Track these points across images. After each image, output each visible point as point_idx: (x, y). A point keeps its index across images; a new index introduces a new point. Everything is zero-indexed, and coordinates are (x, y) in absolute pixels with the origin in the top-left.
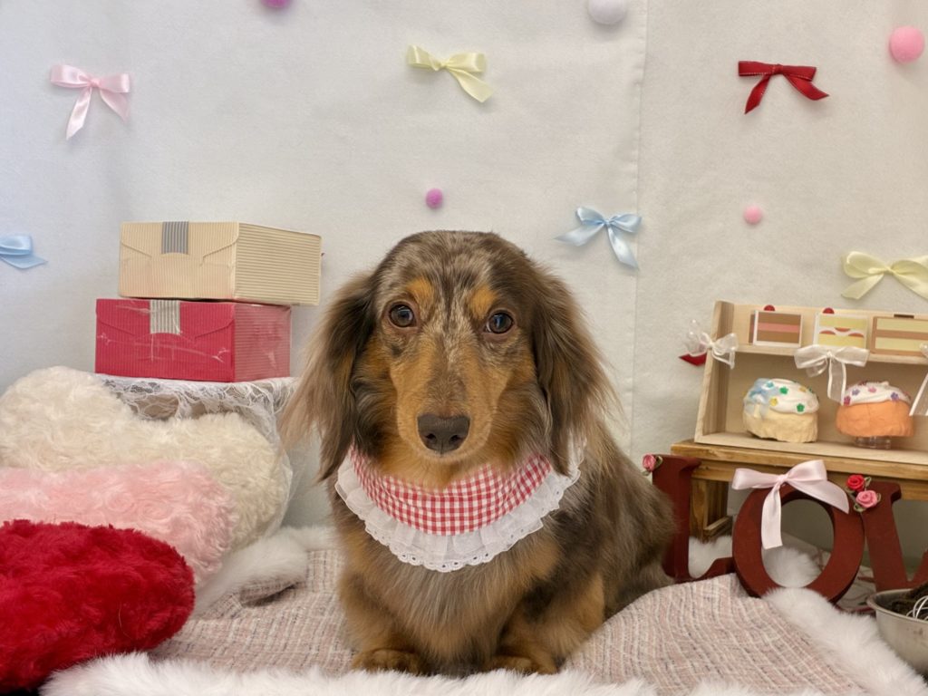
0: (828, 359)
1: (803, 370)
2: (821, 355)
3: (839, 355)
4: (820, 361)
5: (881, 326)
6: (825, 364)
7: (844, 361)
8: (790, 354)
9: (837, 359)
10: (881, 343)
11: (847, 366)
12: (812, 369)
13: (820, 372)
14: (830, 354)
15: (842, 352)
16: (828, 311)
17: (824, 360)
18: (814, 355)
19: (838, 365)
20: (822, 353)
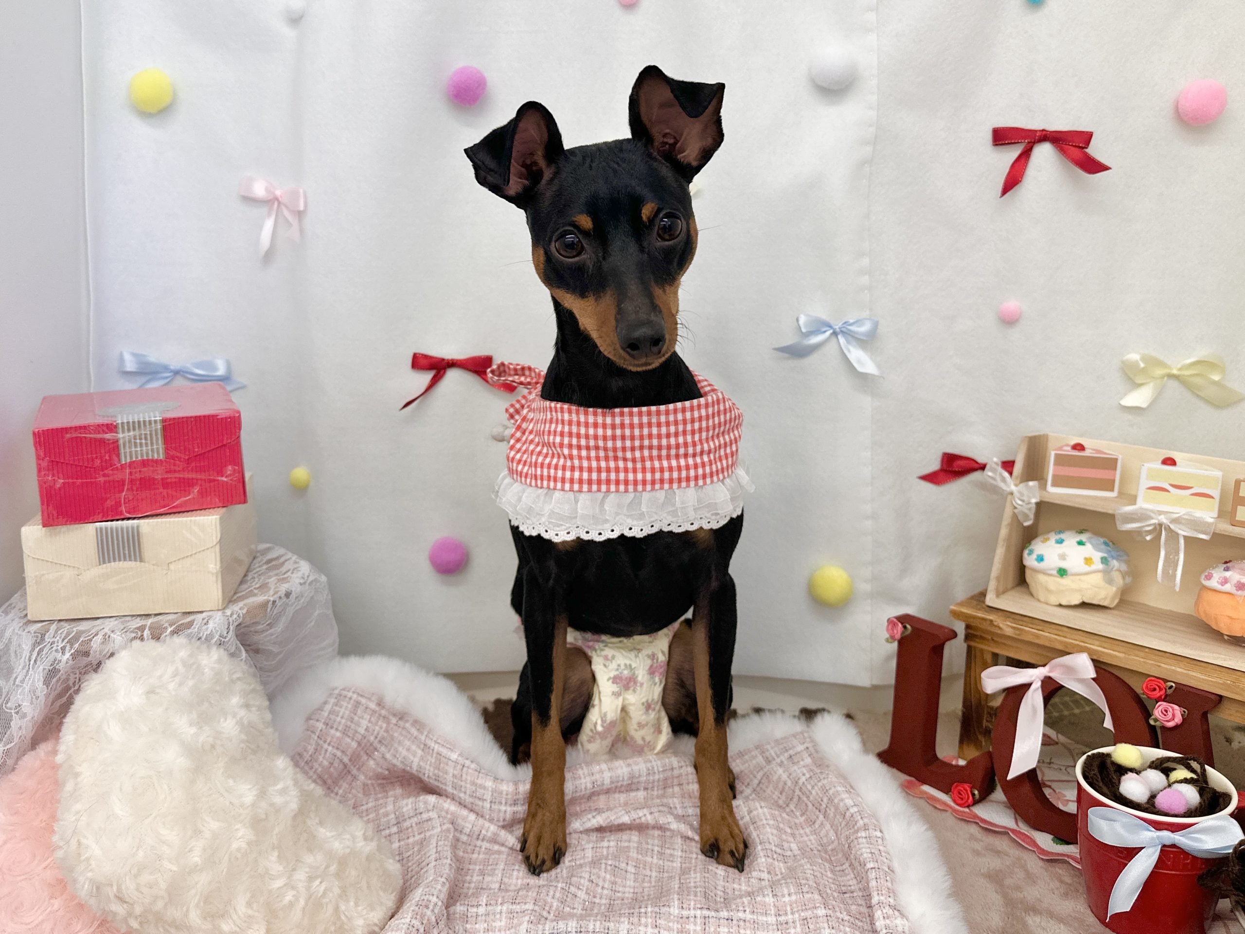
0: (1161, 525)
1: (1129, 533)
2: (1150, 518)
3: (1176, 521)
6: (1155, 529)
7: (1183, 532)
8: (1110, 512)
9: (1172, 527)
11: (1185, 537)
12: (1139, 532)
13: (1148, 538)
14: (1163, 519)
15: (1180, 517)
16: (1169, 462)
17: (1155, 524)
18: (1142, 517)
19: (1173, 536)
20: (1152, 515)
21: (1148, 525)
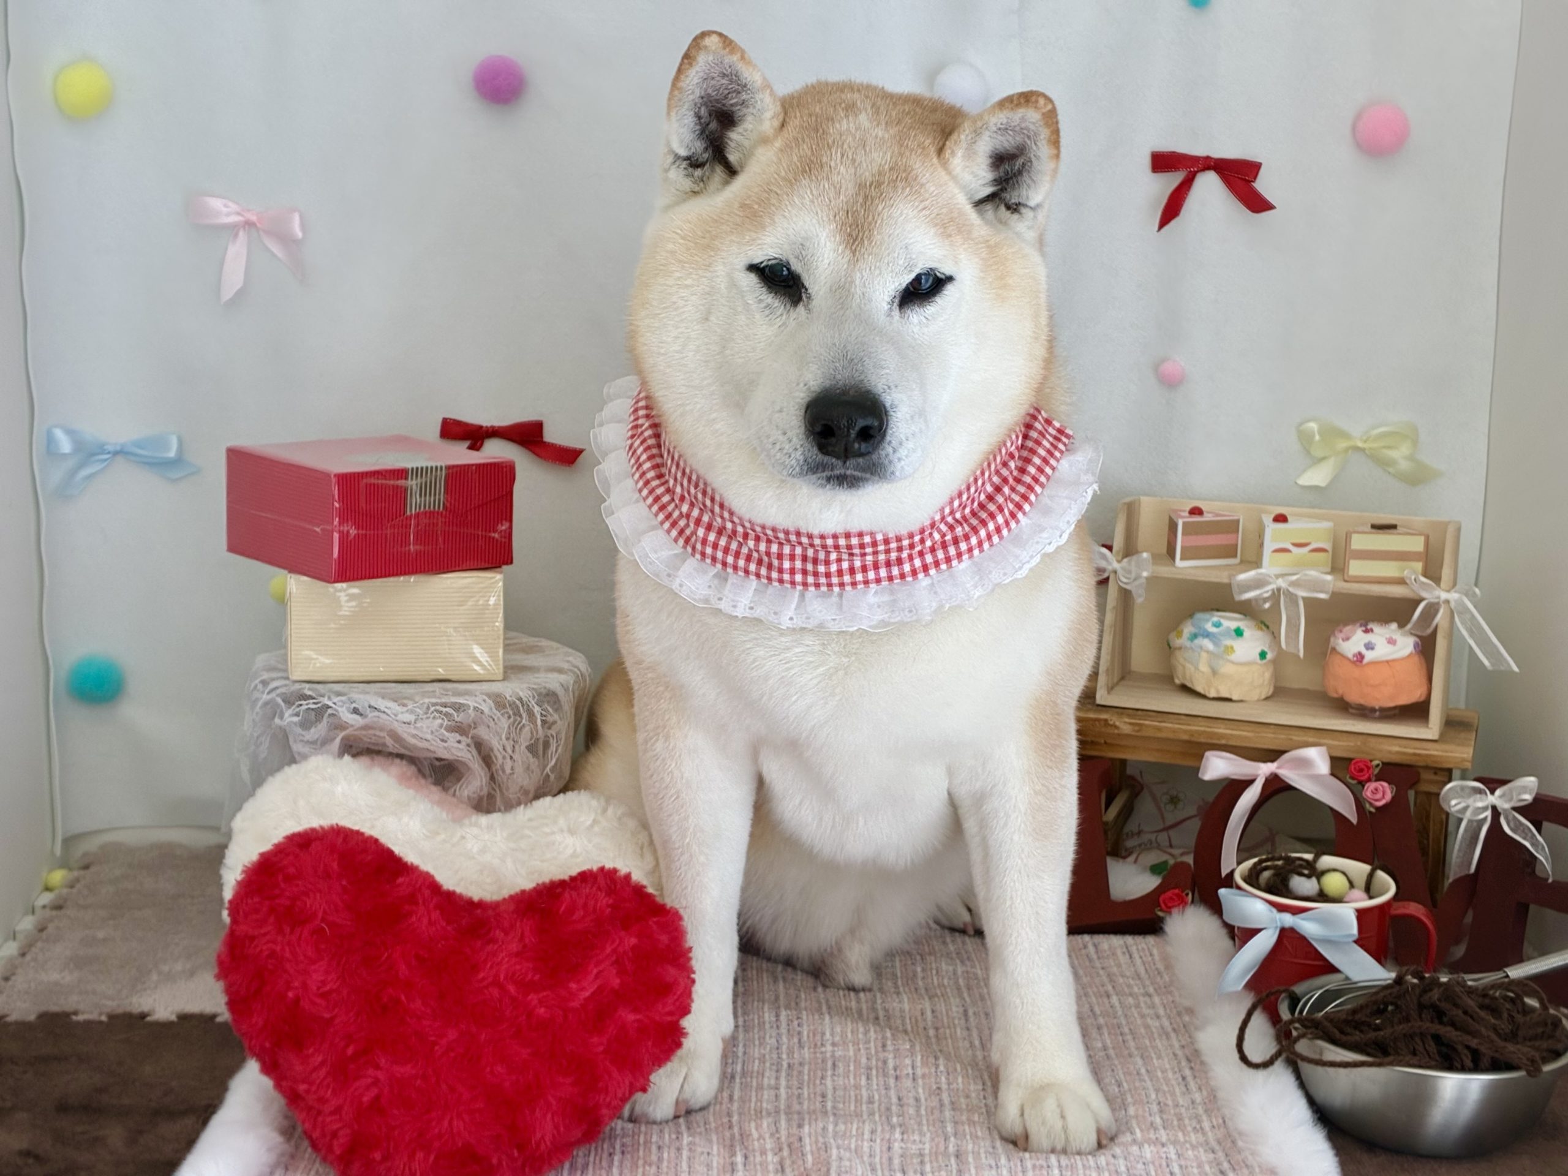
0: (1279, 590)
1: (1248, 602)
2: (1270, 583)
3: (1293, 584)
4: (1267, 592)
5: (1359, 542)
6: (1273, 595)
7: (1302, 593)
8: (1226, 581)
9: (1291, 589)
10: (1356, 568)
11: (1304, 599)
12: (1256, 599)
13: (1267, 605)
14: (1281, 583)
15: (1297, 580)
16: (1281, 519)
17: (1273, 590)
18: (1259, 583)
19: (1292, 599)
20: (1271, 580)
21: (1266, 591)
